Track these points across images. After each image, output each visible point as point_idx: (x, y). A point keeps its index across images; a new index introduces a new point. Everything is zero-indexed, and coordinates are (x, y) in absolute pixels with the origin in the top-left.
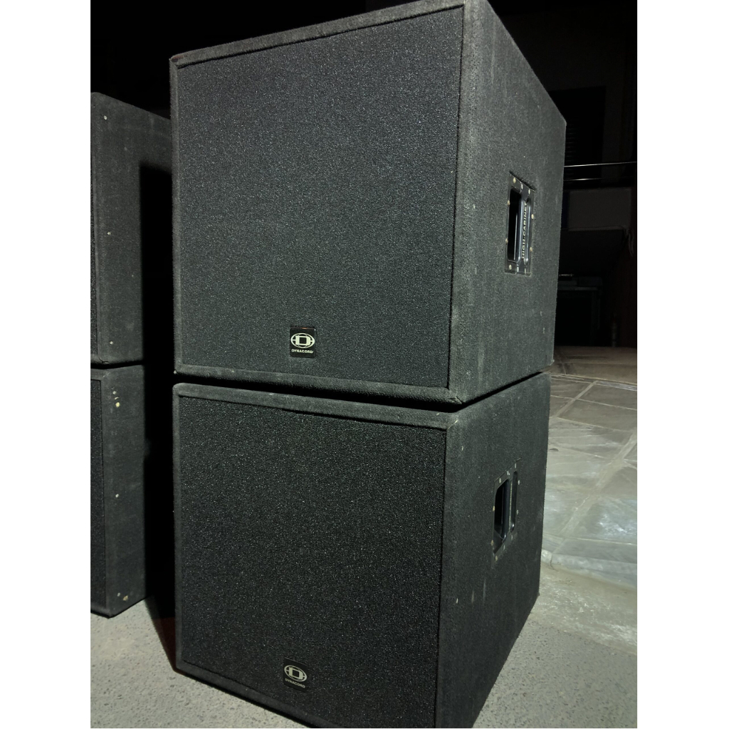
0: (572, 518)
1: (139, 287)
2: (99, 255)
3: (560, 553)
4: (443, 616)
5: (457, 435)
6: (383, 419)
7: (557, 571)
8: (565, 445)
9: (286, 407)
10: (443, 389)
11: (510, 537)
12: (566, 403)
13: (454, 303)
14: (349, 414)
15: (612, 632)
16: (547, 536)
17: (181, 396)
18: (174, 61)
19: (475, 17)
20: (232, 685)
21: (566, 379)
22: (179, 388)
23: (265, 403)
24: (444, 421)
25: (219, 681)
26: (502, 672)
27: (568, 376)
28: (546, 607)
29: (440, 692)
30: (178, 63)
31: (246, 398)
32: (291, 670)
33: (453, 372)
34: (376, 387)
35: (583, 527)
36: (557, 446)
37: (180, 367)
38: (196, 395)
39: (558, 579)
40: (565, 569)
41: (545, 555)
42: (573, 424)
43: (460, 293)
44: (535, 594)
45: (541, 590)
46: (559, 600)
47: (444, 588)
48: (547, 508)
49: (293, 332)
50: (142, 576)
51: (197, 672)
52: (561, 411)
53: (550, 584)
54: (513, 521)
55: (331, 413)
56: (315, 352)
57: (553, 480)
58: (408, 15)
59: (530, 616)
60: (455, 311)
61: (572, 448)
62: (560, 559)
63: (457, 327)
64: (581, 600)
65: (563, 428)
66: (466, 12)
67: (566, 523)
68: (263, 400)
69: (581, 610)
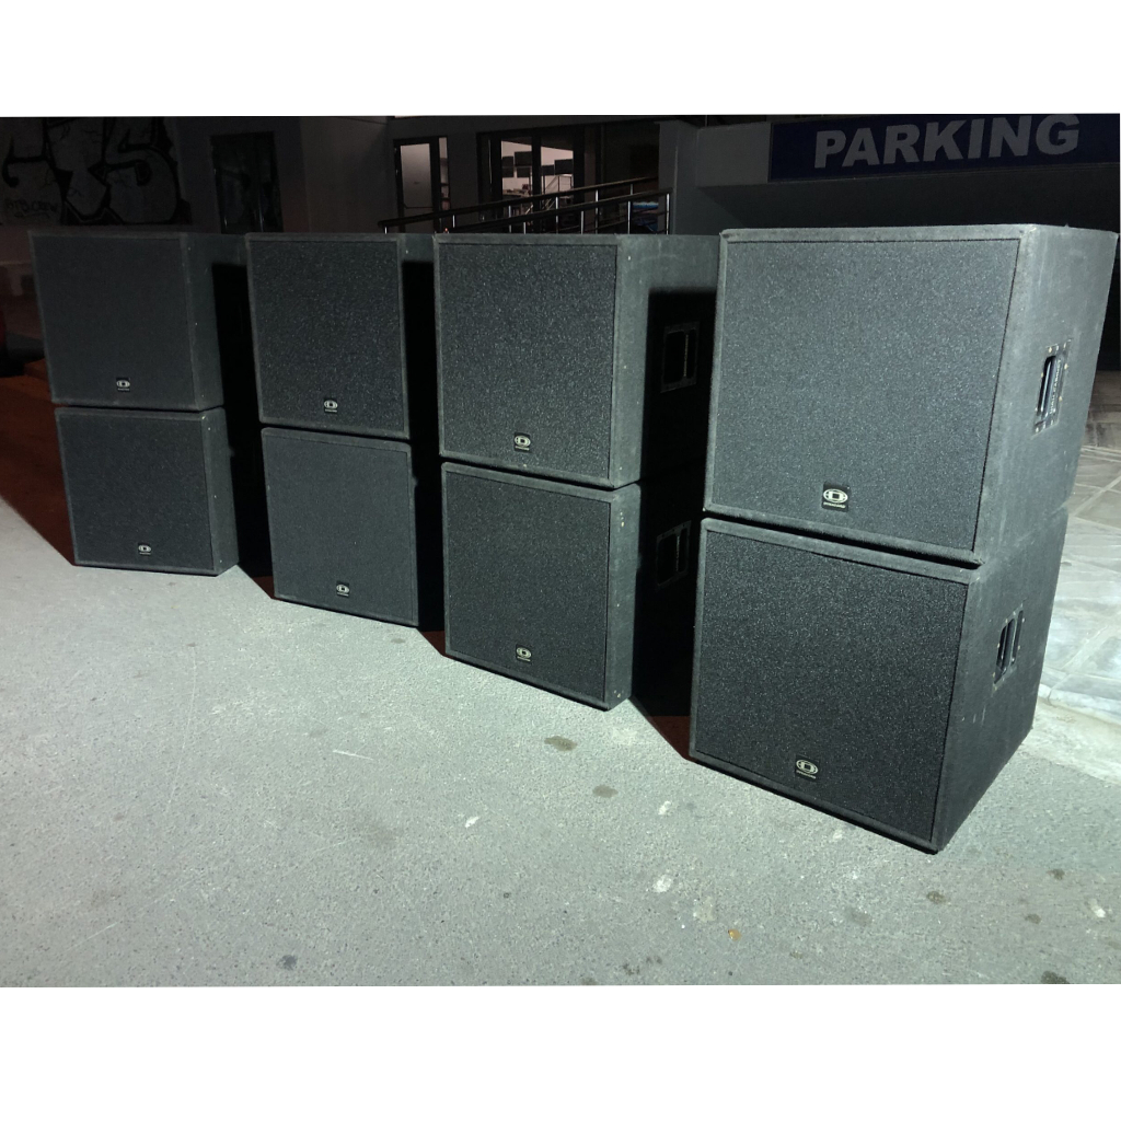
0: (1080, 652)
1: (641, 412)
2: (617, 389)
3: (1061, 689)
4: (950, 729)
5: (978, 590)
6: (910, 571)
7: (1055, 707)
8: (1081, 557)
9: (817, 551)
10: (969, 551)
11: (1010, 670)
12: (1090, 496)
13: (985, 483)
14: (878, 564)
15: (1110, 769)
16: (1047, 670)
17: (709, 531)
18: (726, 236)
19: (1029, 250)
20: (744, 773)
21: (1095, 455)
22: (706, 522)
23: (795, 546)
24: (967, 578)
25: (732, 769)
26: (990, 790)
27: (1100, 450)
28: (1039, 740)
29: (942, 786)
30: (730, 239)
31: (777, 539)
32: (803, 764)
33: (978, 539)
34: (906, 544)
35: (1093, 663)
36: (1070, 558)
37: (709, 504)
38: (726, 531)
39: (1055, 715)
40: (1065, 706)
41: (1043, 690)
42: (1097, 528)
43: (991, 476)
44: (1028, 727)
45: (1035, 724)
46: (1056, 735)
47: (953, 707)
48: (1051, 638)
49: (826, 487)
50: (630, 678)
51: (710, 760)
52: (1081, 508)
53: (1045, 719)
54: (1014, 656)
55: (860, 560)
56: (847, 507)
57: (1061, 605)
58: (966, 238)
59: (1020, 747)
60: (985, 489)
61: (1092, 563)
62: (1060, 695)
63: (986, 503)
64: (1080, 737)
65: (1081, 533)
66: (1021, 245)
67: (1072, 656)
68: (793, 542)
69: (1078, 747)
